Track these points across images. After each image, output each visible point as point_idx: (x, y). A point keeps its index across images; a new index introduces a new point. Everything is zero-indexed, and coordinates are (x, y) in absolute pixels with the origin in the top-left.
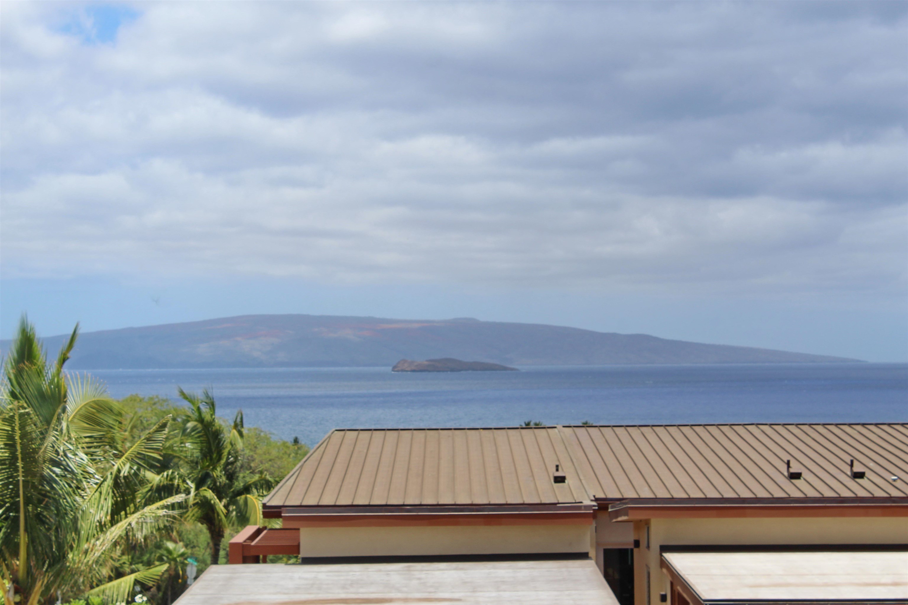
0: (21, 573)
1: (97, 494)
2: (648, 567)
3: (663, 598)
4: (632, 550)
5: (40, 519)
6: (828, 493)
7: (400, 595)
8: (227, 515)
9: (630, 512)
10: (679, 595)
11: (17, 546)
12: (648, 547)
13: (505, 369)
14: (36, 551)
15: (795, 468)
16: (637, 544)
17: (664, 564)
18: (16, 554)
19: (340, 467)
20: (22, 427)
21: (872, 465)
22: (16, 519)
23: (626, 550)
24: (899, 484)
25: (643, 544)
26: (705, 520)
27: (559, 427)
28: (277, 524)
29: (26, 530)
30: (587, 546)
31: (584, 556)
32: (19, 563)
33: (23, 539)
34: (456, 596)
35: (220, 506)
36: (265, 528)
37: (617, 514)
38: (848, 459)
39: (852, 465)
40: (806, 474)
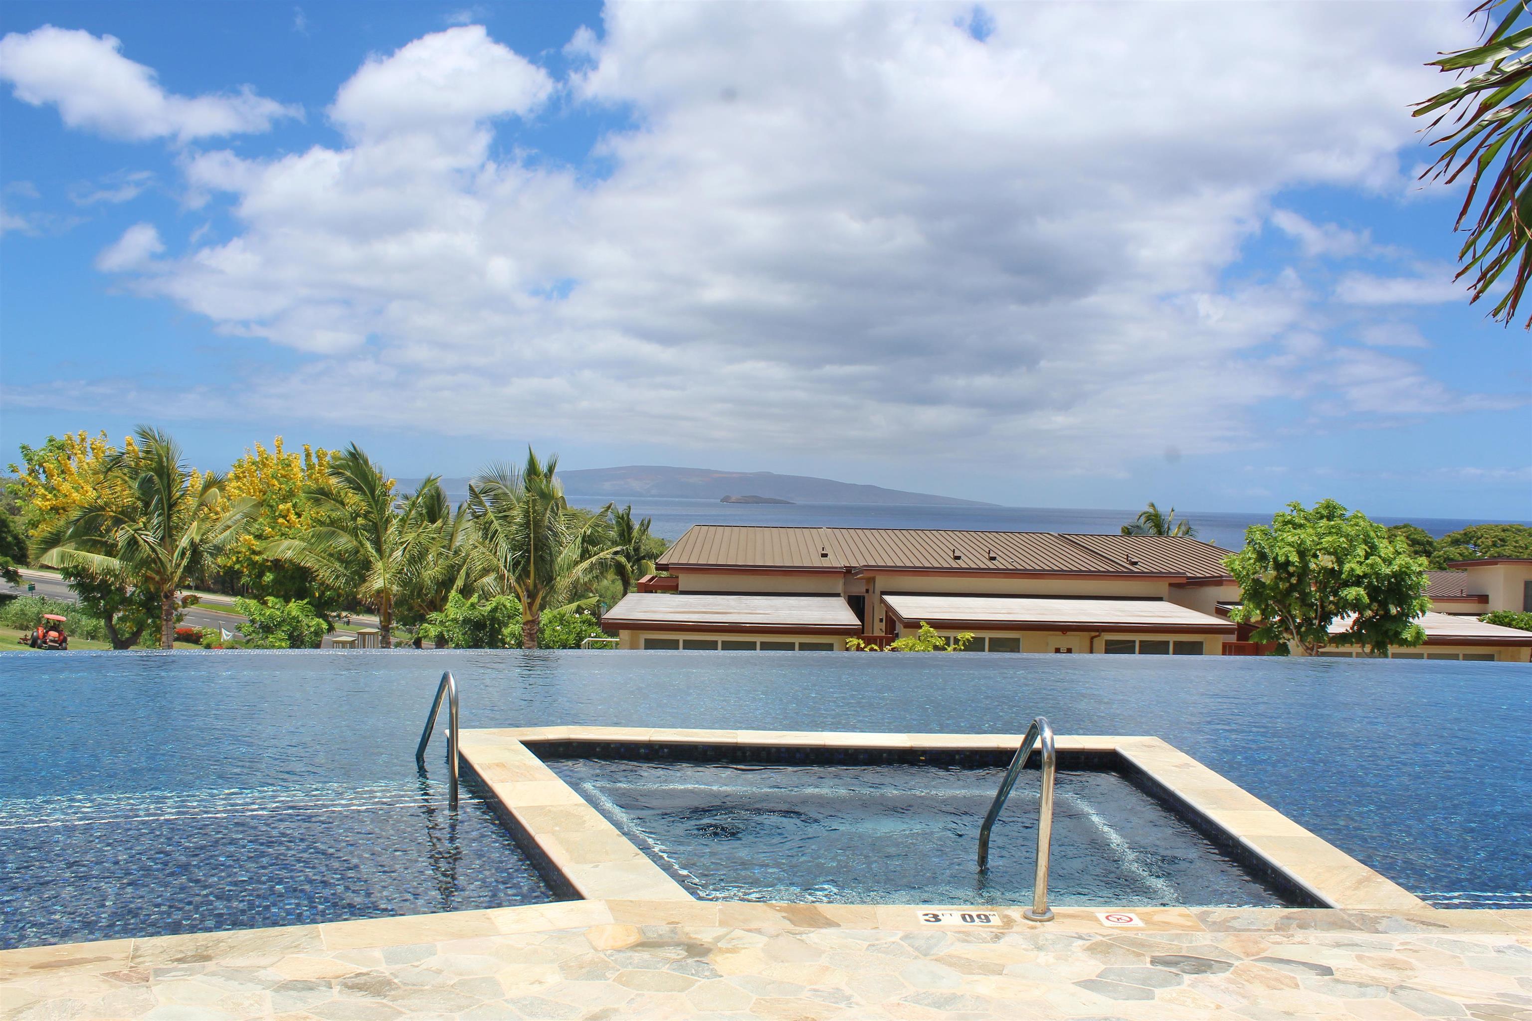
0: (531, 587)
1: (573, 545)
2: (873, 603)
3: (881, 620)
4: (864, 597)
5: (542, 558)
6: (974, 566)
7: (735, 611)
8: (633, 572)
9: (865, 572)
10: (891, 617)
11: (529, 572)
12: (874, 592)
13: (788, 503)
14: (539, 575)
15: (957, 554)
16: (867, 591)
17: (883, 601)
18: (528, 577)
19: (699, 544)
20: (534, 507)
21: (1000, 553)
22: (529, 557)
23: (860, 597)
24: (1014, 564)
25: (871, 591)
26: (906, 577)
27: (824, 528)
28: (664, 574)
29: (534, 563)
30: (840, 588)
31: (838, 595)
32: (530, 582)
33: (532, 568)
34: (767, 612)
35: (629, 566)
36: (656, 576)
37: (857, 574)
38: (987, 550)
39: (989, 553)
40: (963, 557)
